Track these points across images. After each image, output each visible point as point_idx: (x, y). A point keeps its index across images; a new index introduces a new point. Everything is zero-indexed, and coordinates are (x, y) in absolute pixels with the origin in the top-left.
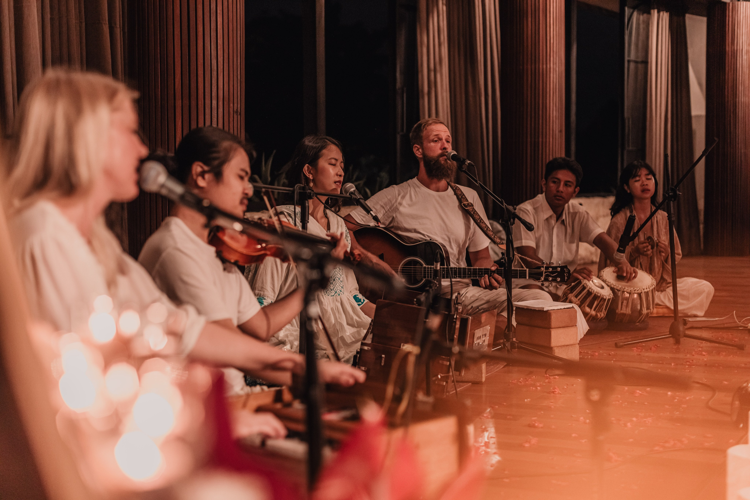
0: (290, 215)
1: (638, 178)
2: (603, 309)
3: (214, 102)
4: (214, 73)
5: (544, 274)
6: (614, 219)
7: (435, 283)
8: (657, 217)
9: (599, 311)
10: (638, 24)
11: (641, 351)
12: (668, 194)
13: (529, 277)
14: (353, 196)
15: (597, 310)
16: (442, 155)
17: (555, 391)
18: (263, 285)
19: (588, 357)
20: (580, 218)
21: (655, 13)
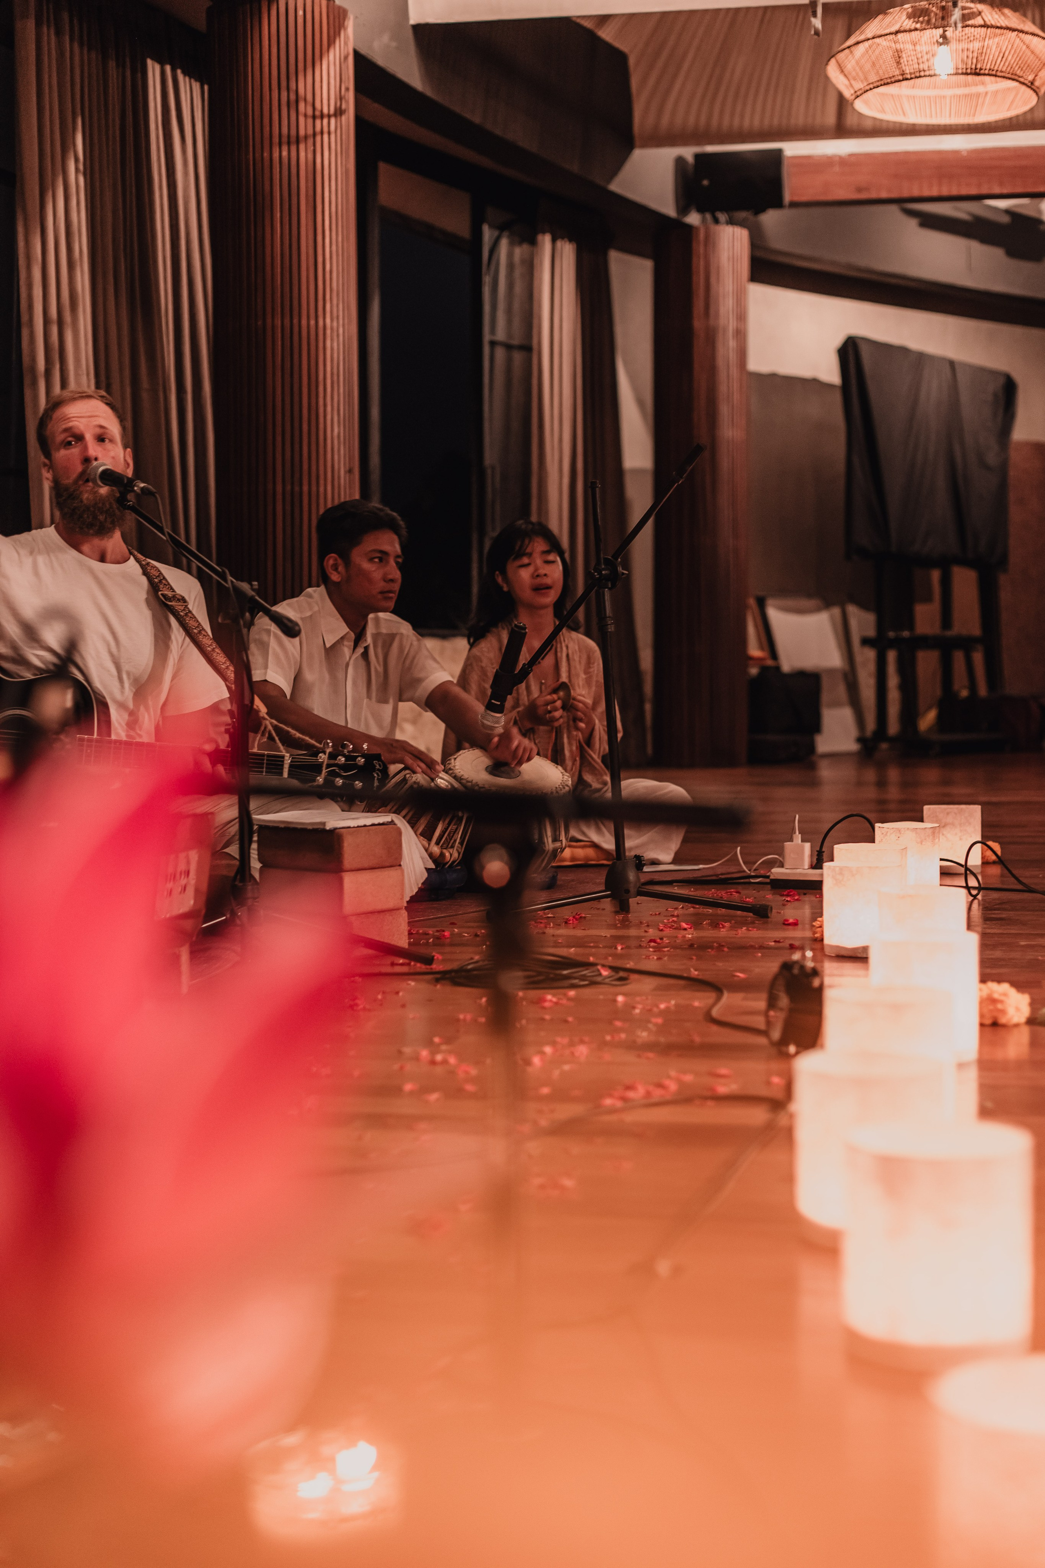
1: (526, 560)
2: (455, 841)
5: (326, 769)
6: (475, 651)
8: (567, 647)
9: (447, 846)
10: (511, 266)
11: (546, 927)
12: (600, 573)
13: (289, 774)
15: (443, 844)
16: (82, 476)
17: (357, 1005)
19: (428, 942)
20: (401, 649)
21: (546, 241)
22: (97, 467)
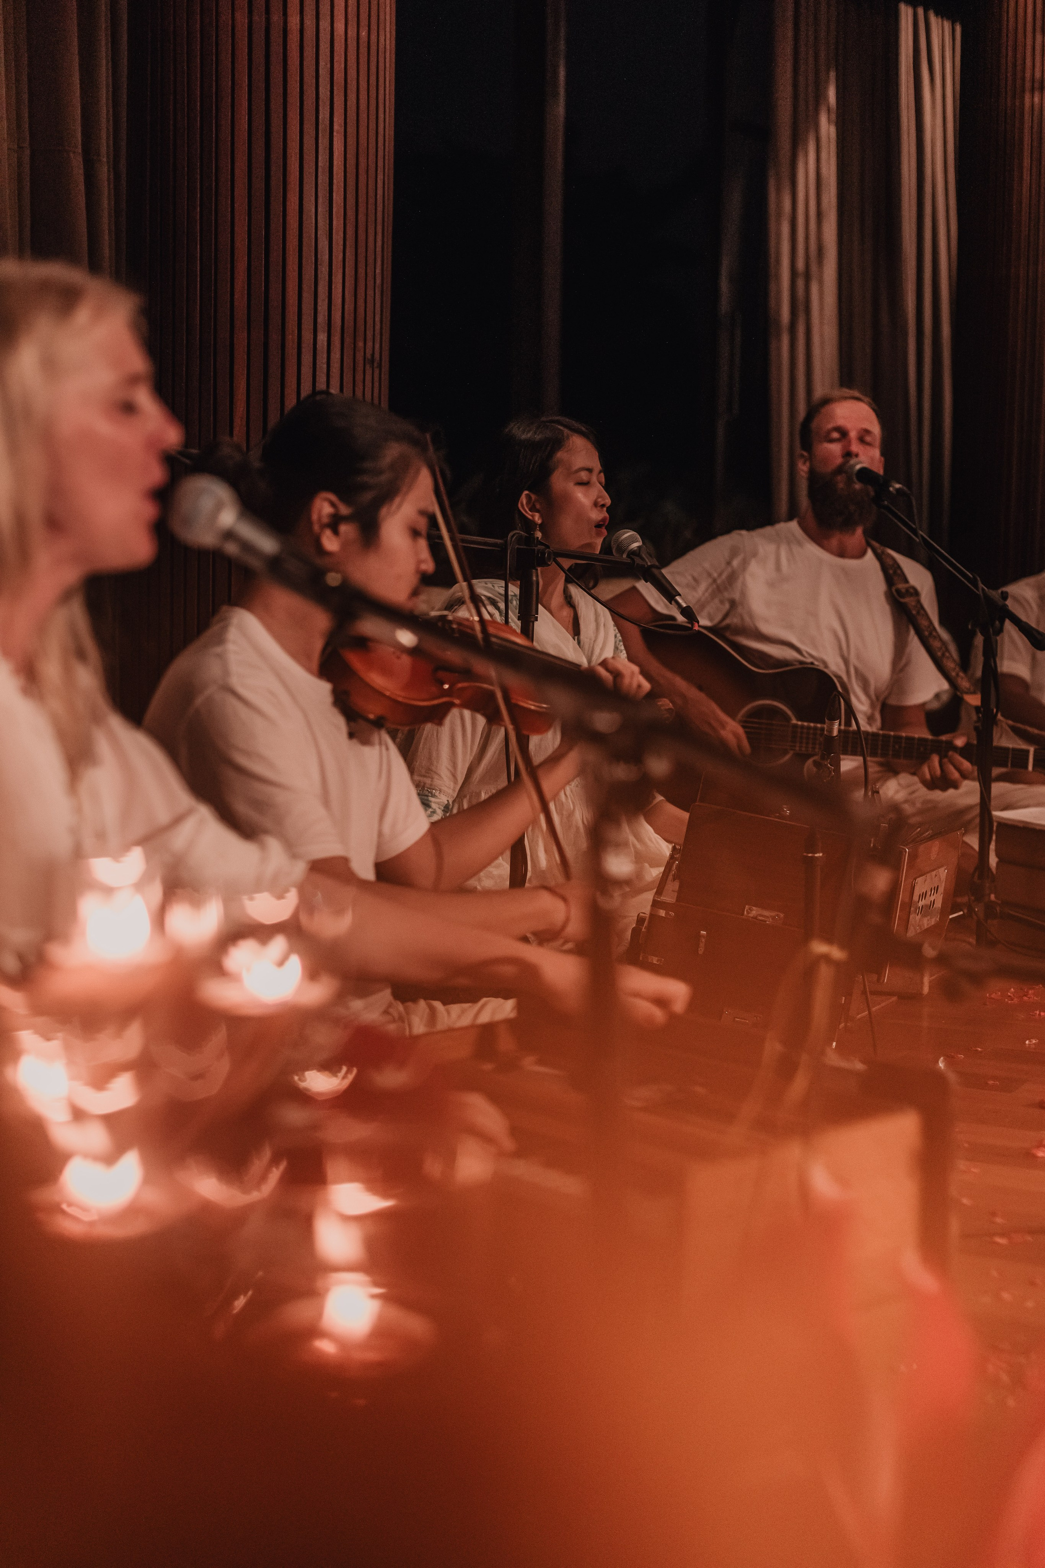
0: (494, 603)
3: (322, 337)
4: (324, 270)
7: (829, 768)
13: (1034, 766)
14: (638, 561)
16: (840, 470)
18: (432, 764)
22: (854, 465)
